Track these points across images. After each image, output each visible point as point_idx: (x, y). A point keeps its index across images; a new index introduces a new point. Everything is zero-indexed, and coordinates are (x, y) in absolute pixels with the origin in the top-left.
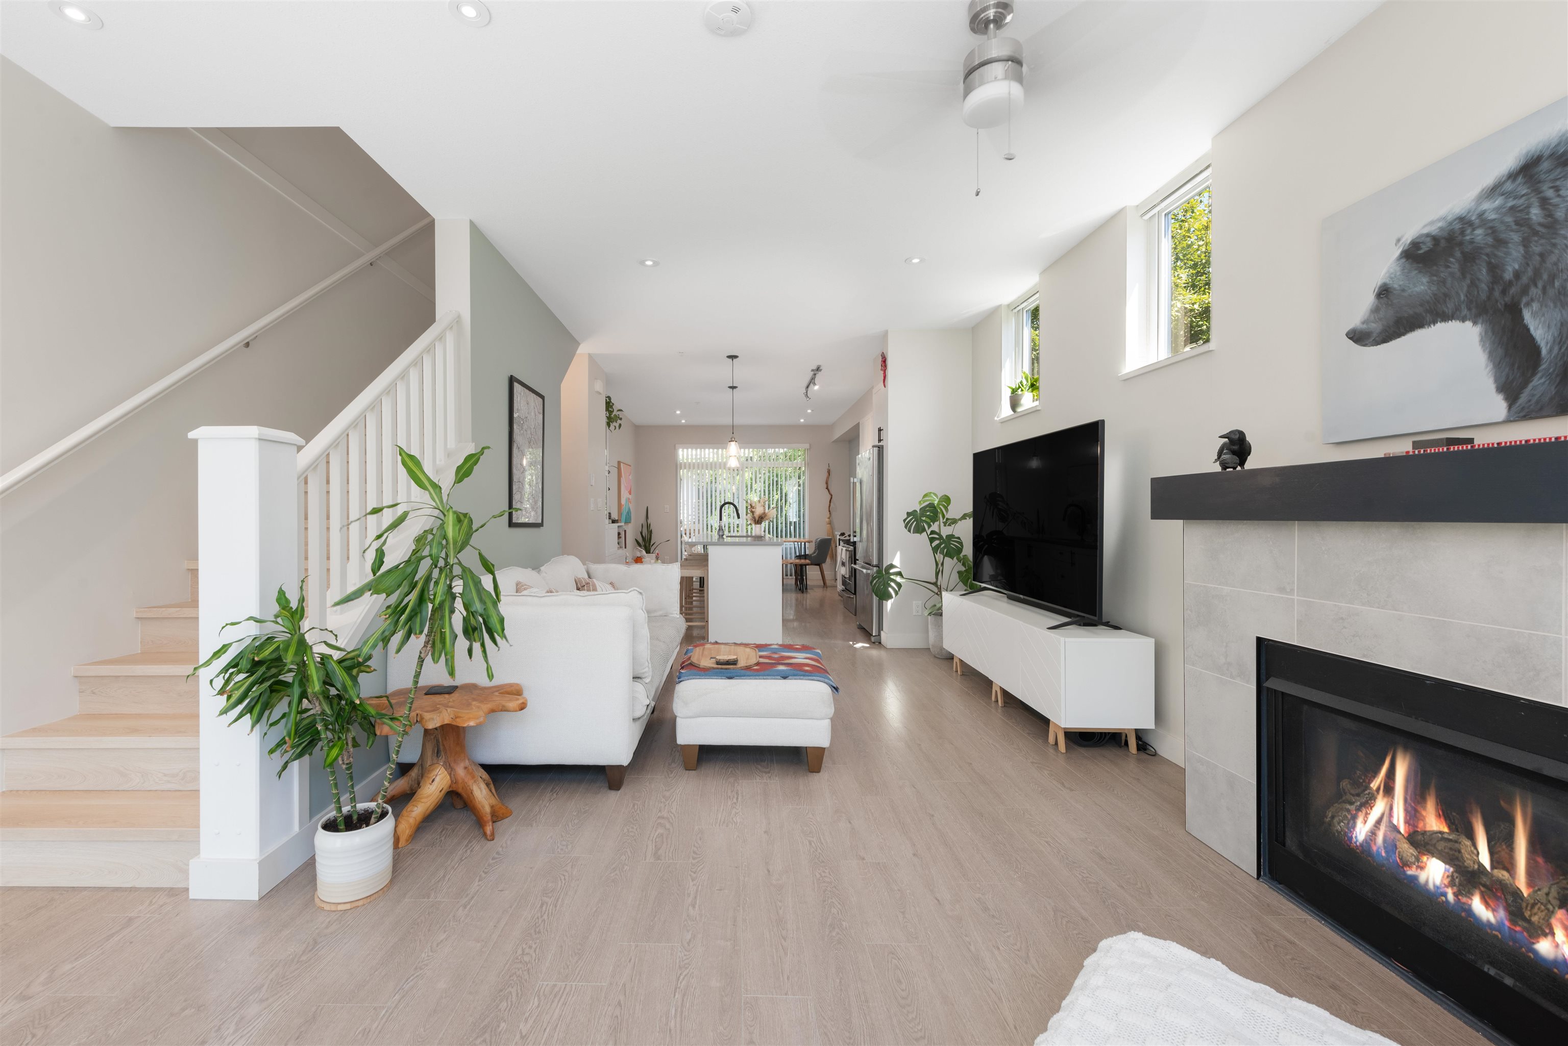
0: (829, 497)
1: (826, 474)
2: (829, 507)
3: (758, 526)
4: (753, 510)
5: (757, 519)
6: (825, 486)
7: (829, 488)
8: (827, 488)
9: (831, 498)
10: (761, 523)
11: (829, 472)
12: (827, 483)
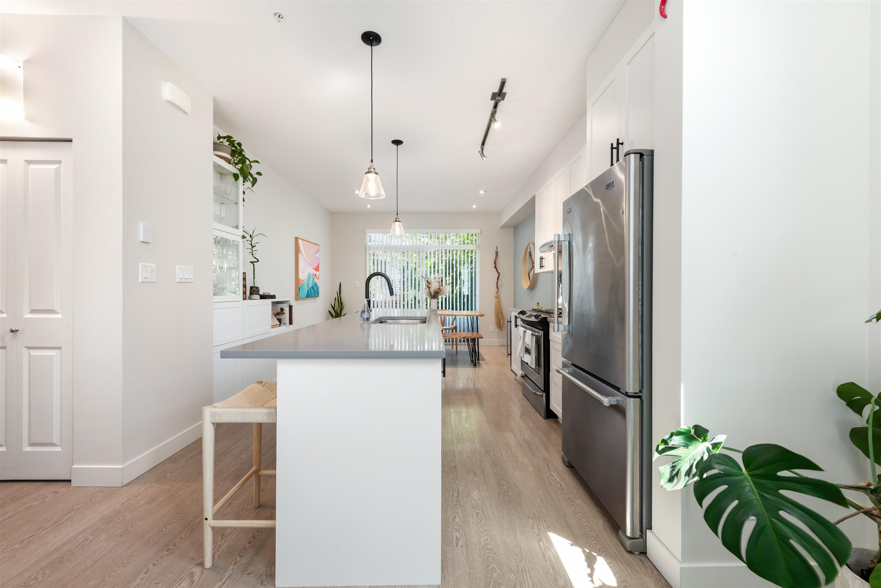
0: (497, 275)
1: (495, 255)
2: (497, 283)
3: (434, 300)
6: (494, 266)
7: (497, 267)
8: (495, 267)
9: (499, 276)
11: (497, 253)
12: (495, 263)
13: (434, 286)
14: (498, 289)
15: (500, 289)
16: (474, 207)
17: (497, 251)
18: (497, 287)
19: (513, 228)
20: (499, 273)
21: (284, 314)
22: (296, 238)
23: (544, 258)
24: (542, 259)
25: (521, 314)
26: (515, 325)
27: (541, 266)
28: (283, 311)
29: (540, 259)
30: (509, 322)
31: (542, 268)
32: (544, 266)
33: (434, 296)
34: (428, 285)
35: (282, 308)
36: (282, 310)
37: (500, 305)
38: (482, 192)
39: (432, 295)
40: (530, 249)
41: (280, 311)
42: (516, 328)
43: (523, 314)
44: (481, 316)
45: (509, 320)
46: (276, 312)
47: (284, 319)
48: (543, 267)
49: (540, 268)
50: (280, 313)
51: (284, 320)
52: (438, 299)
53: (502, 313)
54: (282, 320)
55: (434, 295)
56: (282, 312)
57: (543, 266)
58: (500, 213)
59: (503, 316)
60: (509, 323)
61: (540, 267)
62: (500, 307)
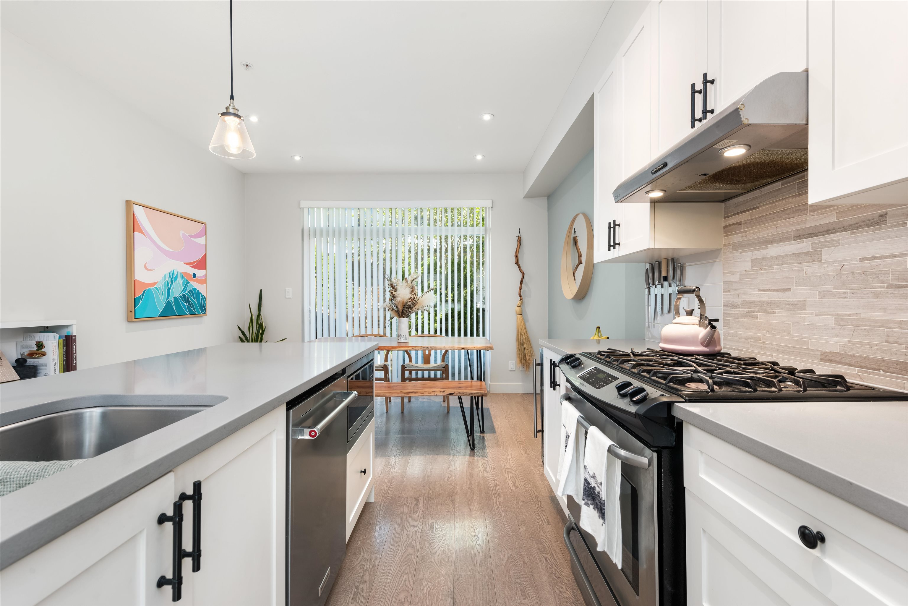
0: (520, 276)
1: (515, 244)
2: (520, 290)
3: (405, 320)
4: (395, 293)
5: (401, 308)
6: (515, 262)
7: (520, 262)
8: (517, 263)
9: (523, 277)
10: (408, 316)
11: (519, 240)
12: (516, 256)
13: (403, 294)
14: (521, 300)
15: (525, 300)
16: (479, 157)
17: (520, 236)
18: (520, 296)
19: (547, 197)
20: (524, 273)
21: (44, 355)
22: (127, 202)
23: (619, 225)
24: (613, 226)
25: (568, 364)
26: (551, 382)
27: (612, 244)
28: (42, 348)
29: (610, 228)
30: (538, 365)
31: (614, 248)
32: (619, 244)
33: (402, 312)
34: (392, 293)
35: (39, 342)
36: (40, 345)
37: (525, 327)
38: (487, 117)
39: (401, 311)
40: (575, 232)
41: (36, 348)
42: (554, 389)
43: (574, 367)
44: (487, 349)
45: (539, 362)
46: (27, 350)
47: (45, 365)
48: (617, 246)
49: (609, 250)
50: (36, 354)
51: (46, 369)
52: (410, 318)
53: (528, 339)
54: (39, 368)
55: (403, 310)
56: (40, 351)
57: (617, 242)
58: (524, 172)
59: (530, 344)
60: (539, 368)
61: (610, 246)
62: (526, 329)
